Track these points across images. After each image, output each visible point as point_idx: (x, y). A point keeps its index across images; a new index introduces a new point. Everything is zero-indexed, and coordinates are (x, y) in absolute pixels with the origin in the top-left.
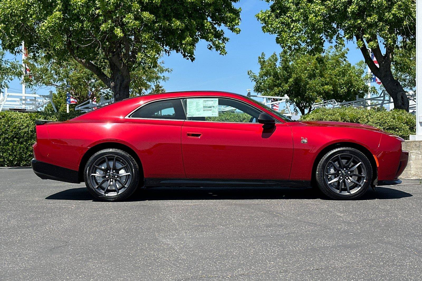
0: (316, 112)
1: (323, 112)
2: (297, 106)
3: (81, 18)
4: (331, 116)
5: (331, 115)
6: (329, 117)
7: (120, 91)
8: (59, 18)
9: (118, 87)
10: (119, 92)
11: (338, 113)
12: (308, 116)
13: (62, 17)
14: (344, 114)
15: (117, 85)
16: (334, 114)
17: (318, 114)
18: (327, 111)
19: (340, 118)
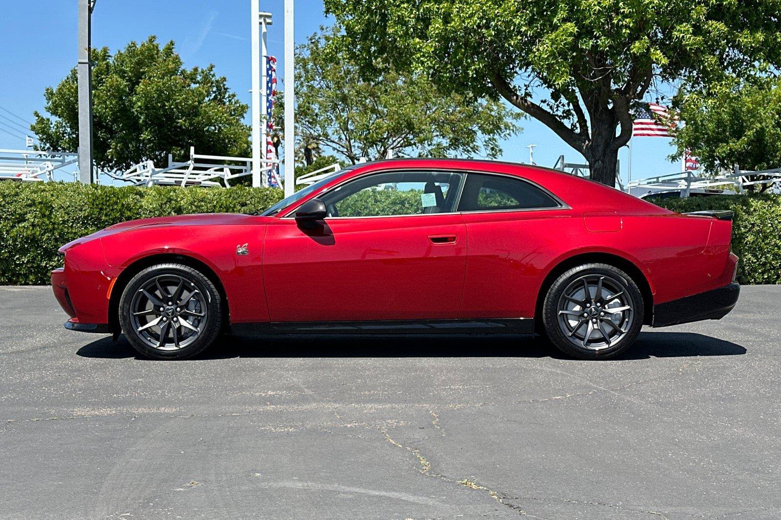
3: (594, 31)
7: (604, 155)
8: (571, 34)
9: (601, 148)
10: (601, 158)
13: (577, 31)
15: (598, 146)
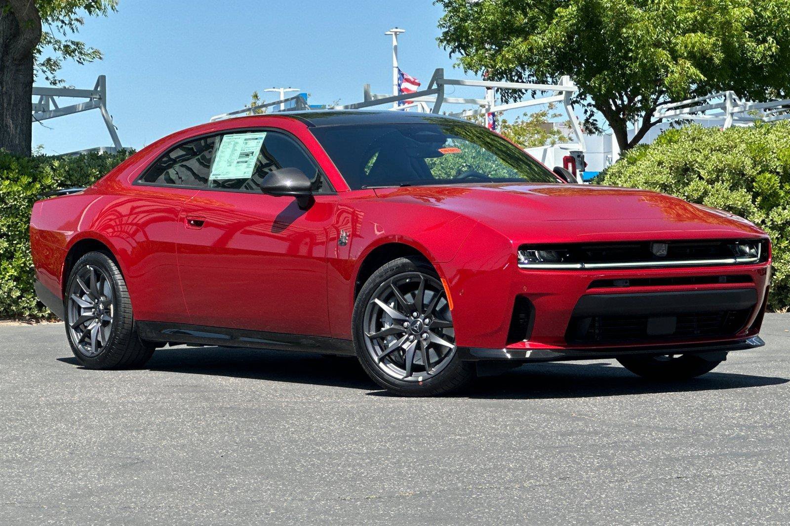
0: (670, 141)
1: (693, 140)
2: (599, 107)
4: (720, 155)
5: (720, 150)
6: (714, 157)
11: (743, 146)
12: (646, 155)
14: (763, 150)
16: (730, 148)
17: (676, 147)
18: (705, 138)
19: (748, 162)
